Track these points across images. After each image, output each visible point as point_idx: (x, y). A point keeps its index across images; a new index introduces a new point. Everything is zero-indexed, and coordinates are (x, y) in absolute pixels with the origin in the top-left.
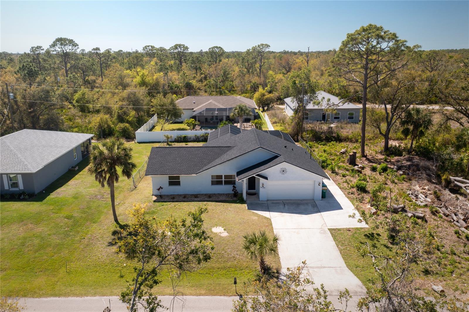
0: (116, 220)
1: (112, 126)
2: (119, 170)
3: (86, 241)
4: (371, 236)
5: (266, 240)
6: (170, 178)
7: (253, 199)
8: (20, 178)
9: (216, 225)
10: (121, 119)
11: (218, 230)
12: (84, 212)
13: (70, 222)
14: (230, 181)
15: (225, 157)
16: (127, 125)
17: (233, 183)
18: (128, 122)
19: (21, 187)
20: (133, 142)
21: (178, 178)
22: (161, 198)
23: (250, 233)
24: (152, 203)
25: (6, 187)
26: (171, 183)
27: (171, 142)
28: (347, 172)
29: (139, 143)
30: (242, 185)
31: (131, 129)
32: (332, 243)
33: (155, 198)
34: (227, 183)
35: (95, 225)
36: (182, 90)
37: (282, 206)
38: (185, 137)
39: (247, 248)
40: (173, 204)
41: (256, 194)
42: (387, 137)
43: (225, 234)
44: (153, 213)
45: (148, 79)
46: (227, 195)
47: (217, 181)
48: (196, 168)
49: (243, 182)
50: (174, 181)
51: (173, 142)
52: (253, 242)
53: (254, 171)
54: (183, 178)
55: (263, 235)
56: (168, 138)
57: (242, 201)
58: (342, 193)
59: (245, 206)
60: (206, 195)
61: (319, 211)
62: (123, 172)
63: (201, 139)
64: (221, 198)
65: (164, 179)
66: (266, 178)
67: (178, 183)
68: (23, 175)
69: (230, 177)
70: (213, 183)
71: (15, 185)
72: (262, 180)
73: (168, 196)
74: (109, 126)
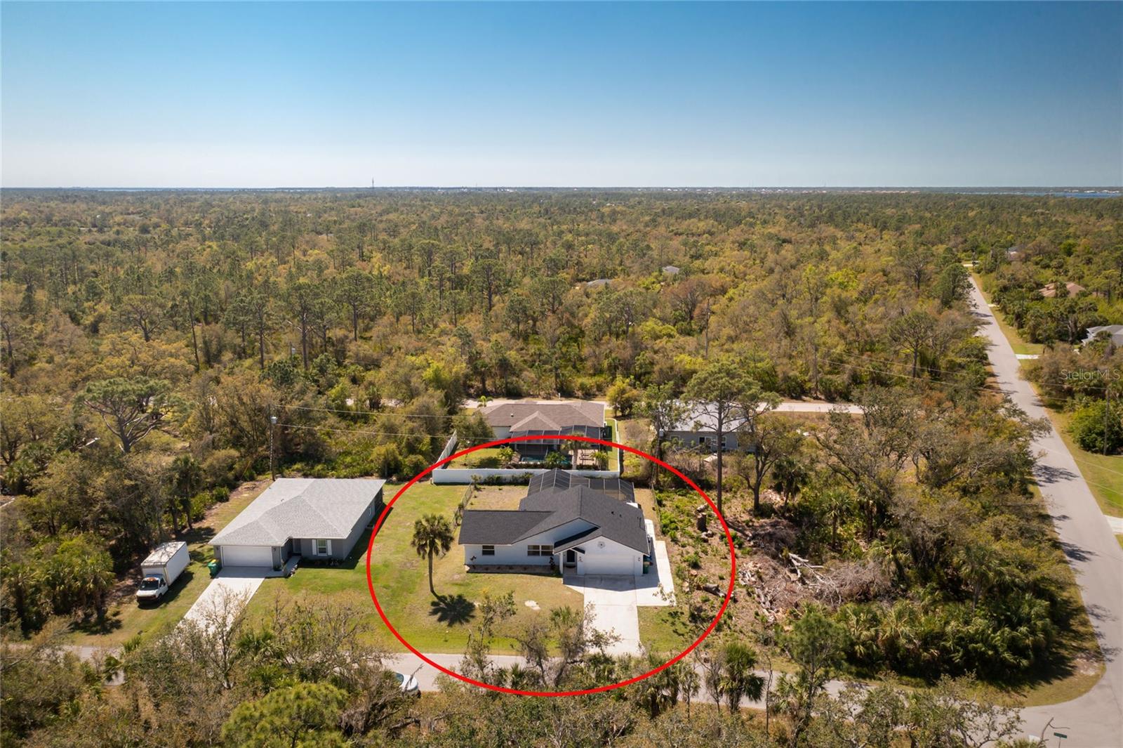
0: (433, 591)
1: (400, 458)
2: (438, 542)
3: (408, 610)
4: (674, 615)
5: (569, 613)
6: (484, 547)
7: (570, 572)
8: (329, 544)
9: (530, 599)
10: (412, 449)
11: (531, 604)
12: (399, 582)
13: (389, 592)
14: (547, 551)
15: (543, 525)
16: (420, 457)
17: (550, 554)
18: (421, 453)
19: (330, 552)
20: (429, 482)
21: (493, 547)
22: (475, 568)
23: (557, 607)
24: (464, 575)
25: (315, 552)
26: (485, 553)
27: (480, 484)
28: (690, 540)
29: (438, 484)
30: (558, 557)
31: (425, 463)
32: (635, 618)
33: (467, 568)
34: (544, 554)
35: (412, 596)
36: (493, 370)
37: (598, 582)
38: (498, 478)
39: (553, 619)
40: (487, 576)
41: (575, 567)
42: (756, 491)
43: (537, 608)
44: (468, 585)
45: (445, 375)
46: (545, 567)
47: (534, 551)
48: (510, 538)
49: (560, 554)
50: (488, 551)
51: (482, 484)
52: (557, 614)
53: (572, 543)
54: (497, 548)
55: (568, 609)
56: (475, 479)
57: (558, 575)
58: (669, 568)
59: (561, 580)
60: (521, 566)
61: (635, 588)
62: (443, 545)
63: (520, 481)
64: (538, 571)
65: (478, 548)
66: (583, 552)
67: (492, 553)
68: (333, 541)
69: (548, 547)
70: (530, 553)
71: (323, 550)
72: (579, 554)
73: (481, 566)
74: (395, 459)
